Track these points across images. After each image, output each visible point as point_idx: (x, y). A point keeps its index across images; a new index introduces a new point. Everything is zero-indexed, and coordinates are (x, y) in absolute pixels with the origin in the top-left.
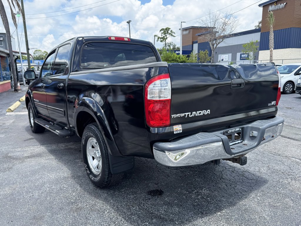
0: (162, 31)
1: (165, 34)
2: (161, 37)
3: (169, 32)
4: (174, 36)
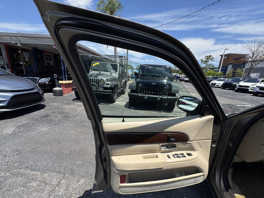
0: (206, 58)
1: (208, 59)
2: (204, 60)
3: (211, 58)
4: (213, 60)
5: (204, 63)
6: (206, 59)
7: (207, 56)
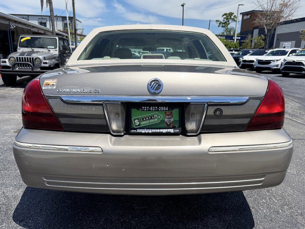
0: (225, 16)
1: (227, 19)
2: (222, 22)
3: (232, 17)
5: (222, 27)
6: (224, 18)
7: (225, 14)
